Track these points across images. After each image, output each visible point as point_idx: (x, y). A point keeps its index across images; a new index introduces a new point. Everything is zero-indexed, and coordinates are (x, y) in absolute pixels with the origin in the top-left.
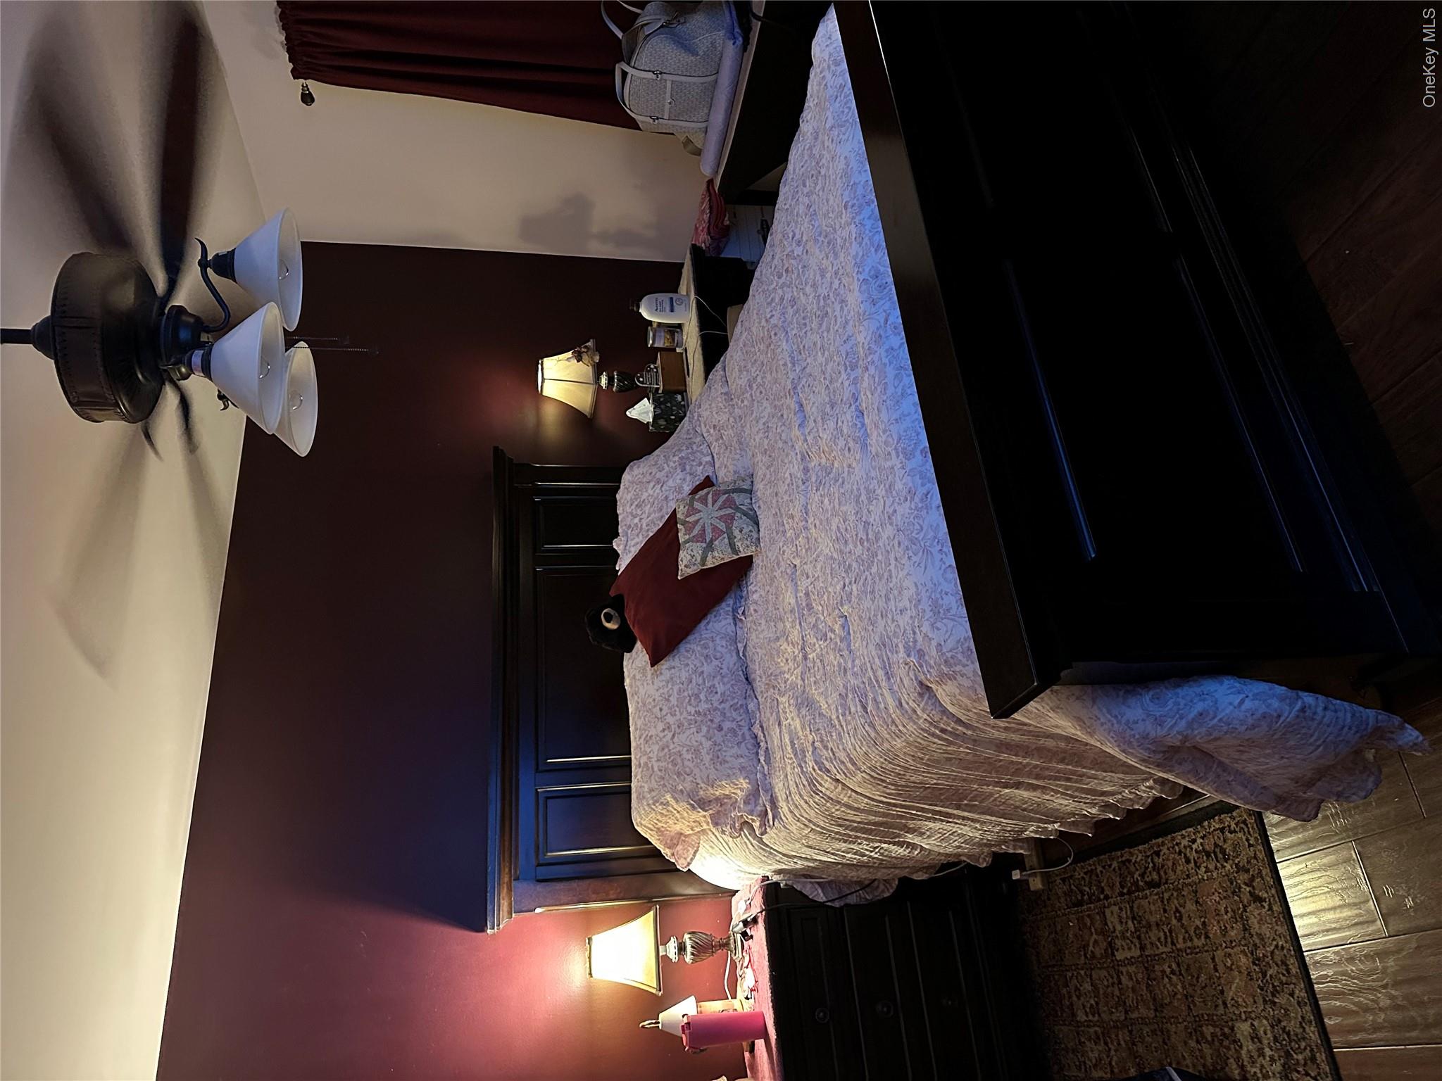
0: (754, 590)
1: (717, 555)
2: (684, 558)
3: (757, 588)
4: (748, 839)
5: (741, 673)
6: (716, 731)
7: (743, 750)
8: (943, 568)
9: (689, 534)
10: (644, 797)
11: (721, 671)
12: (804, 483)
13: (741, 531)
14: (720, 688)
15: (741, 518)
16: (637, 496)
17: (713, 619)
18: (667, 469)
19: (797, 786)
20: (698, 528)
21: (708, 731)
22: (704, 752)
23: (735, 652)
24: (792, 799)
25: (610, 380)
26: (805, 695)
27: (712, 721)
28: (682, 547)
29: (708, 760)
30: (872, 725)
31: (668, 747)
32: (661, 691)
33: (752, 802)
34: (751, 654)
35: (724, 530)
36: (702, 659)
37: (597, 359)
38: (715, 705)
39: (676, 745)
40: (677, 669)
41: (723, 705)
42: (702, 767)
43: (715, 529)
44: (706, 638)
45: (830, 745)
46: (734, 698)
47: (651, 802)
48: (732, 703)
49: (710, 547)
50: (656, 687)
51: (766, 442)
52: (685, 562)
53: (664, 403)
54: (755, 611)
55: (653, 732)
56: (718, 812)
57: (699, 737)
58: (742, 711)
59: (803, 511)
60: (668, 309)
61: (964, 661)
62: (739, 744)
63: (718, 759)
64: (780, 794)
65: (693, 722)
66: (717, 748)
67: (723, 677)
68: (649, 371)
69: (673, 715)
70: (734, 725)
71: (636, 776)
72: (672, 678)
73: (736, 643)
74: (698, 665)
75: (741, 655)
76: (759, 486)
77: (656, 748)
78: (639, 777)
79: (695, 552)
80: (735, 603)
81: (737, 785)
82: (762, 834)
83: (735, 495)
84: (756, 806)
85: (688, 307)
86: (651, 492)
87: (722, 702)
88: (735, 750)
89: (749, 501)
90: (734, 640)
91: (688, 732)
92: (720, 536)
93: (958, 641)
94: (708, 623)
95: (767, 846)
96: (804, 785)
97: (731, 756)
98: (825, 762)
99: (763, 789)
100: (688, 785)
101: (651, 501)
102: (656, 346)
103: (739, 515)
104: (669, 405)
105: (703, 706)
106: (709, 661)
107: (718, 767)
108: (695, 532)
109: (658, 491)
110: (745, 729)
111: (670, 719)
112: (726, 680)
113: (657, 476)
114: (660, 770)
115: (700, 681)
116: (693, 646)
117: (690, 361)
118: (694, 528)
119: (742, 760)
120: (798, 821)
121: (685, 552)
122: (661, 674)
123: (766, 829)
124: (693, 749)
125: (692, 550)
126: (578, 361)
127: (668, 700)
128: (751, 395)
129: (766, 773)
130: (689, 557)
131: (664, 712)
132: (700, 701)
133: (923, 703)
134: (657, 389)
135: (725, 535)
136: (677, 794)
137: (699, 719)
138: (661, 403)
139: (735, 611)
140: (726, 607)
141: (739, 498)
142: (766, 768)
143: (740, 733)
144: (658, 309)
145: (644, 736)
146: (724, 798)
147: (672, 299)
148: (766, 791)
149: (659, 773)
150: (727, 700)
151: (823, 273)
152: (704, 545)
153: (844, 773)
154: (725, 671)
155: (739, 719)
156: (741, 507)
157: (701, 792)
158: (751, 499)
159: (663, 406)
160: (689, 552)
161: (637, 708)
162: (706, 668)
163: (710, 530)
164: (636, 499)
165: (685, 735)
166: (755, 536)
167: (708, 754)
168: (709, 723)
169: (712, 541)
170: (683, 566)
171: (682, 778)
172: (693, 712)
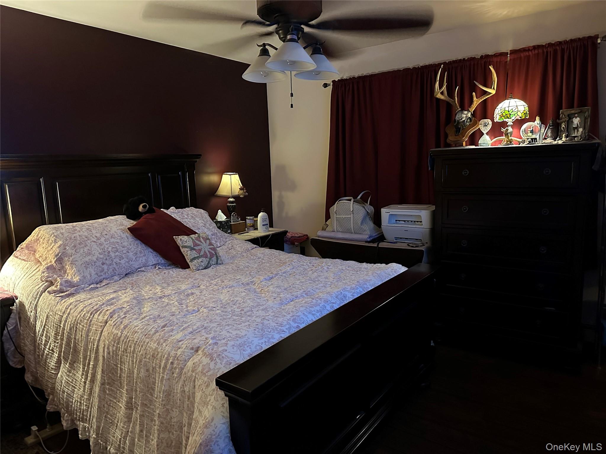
0: (174, 271)
1: (189, 253)
2: (185, 238)
3: (175, 273)
4: (42, 286)
5: (130, 271)
6: (101, 262)
7: (94, 276)
8: (260, 344)
9: (195, 239)
10: (57, 231)
11: (130, 261)
12: (242, 284)
13: (201, 262)
14: (123, 262)
15: (207, 261)
16: (196, 216)
17: (154, 255)
18: (211, 228)
19: (90, 304)
20: (199, 243)
21: (101, 258)
22: (90, 257)
23: (140, 266)
24: (79, 303)
25: (232, 202)
26: (142, 301)
27: (106, 259)
28: (188, 236)
29: (86, 260)
30: (156, 332)
31: (88, 240)
32: (115, 234)
33: (67, 284)
34: (141, 274)
35: (201, 254)
36: (135, 252)
37: (242, 196)
38: (114, 260)
39: (90, 243)
40: (127, 240)
41: (115, 264)
42: (81, 258)
43: (200, 250)
44: (144, 253)
45: (128, 316)
46: (119, 269)
47: (55, 234)
48: (116, 268)
49: (192, 249)
50: (116, 231)
51: (242, 267)
52: (183, 239)
53: (227, 225)
54: (165, 273)
55: (94, 232)
56: (55, 269)
57: (97, 254)
58: (113, 273)
59: (230, 286)
60: (264, 223)
61: (224, 363)
62: (97, 274)
63: (87, 265)
64: (78, 297)
65: (104, 251)
66: (93, 264)
67: (128, 262)
68: (238, 218)
69: (105, 241)
70: (106, 270)
71: (67, 225)
72: (122, 238)
73: (143, 267)
74: (131, 250)
75: (139, 270)
76: (221, 267)
77: (86, 234)
78: (67, 227)
79: (188, 243)
80: (162, 264)
81: (74, 276)
82: (48, 292)
83: (215, 257)
84: (65, 287)
85: (265, 231)
86: (200, 221)
87: (116, 263)
88: (93, 273)
89: (214, 263)
90: (145, 266)
91: (98, 249)
92: (197, 253)
93: (232, 358)
94: (152, 252)
95: (40, 296)
96: (93, 307)
97: (90, 271)
98: (116, 315)
99: (77, 288)
100: (69, 250)
101: (196, 222)
102: (247, 220)
103: (208, 260)
104: (226, 227)
105: (112, 254)
106: (134, 255)
107: (83, 265)
108: (197, 242)
109: (201, 225)
110: (104, 276)
111: (103, 240)
112: (127, 264)
113: (207, 224)
114: (75, 237)
115: (125, 252)
116: (140, 247)
117: (244, 234)
118: (199, 241)
119: (89, 276)
120: (66, 308)
121: (187, 238)
122: (123, 233)
123: (52, 293)
124: (90, 252)
125: (189, 241)
126: (240, 189)
127: (112, 237)
128: (256, 259)
129: (85, 289)
130: (185, 240)
131: (105, 236)
132: (115, 253)
133: (187, 351)
134: (231, 222)
135: (198, 255)
136: (63, 247)
137: (106, 253)
138: (226, 224)
139: (159, 264)
140: (161, 260)
141: (214, 259)
142: (88, 289)
143: (102, 274)
144: (263, 220)
145: (90, 228)
146: (64, 270)
147: (267, 225)
148: (75, 291)
149: (73, 237)
150: (117, 266)
151: (326, 278)
152: (192, 246)
153: (115, 324)
154: (131, 263)
155: (109, 273)
156: (211, 261)
157: (66, 259)
158: (214, 264)
159: (225, 225)
160: (188, 240)
161: (102, 224)
162: (131, 254)
163: (199, 248)
164: (195, 216)
165: (96, 248)
166: (201, 268)
167: (89, 259)
168: (105, 258)
169: (195, 249)
170: (181, 238)
171: (73, 248)
172: (109, 250)
